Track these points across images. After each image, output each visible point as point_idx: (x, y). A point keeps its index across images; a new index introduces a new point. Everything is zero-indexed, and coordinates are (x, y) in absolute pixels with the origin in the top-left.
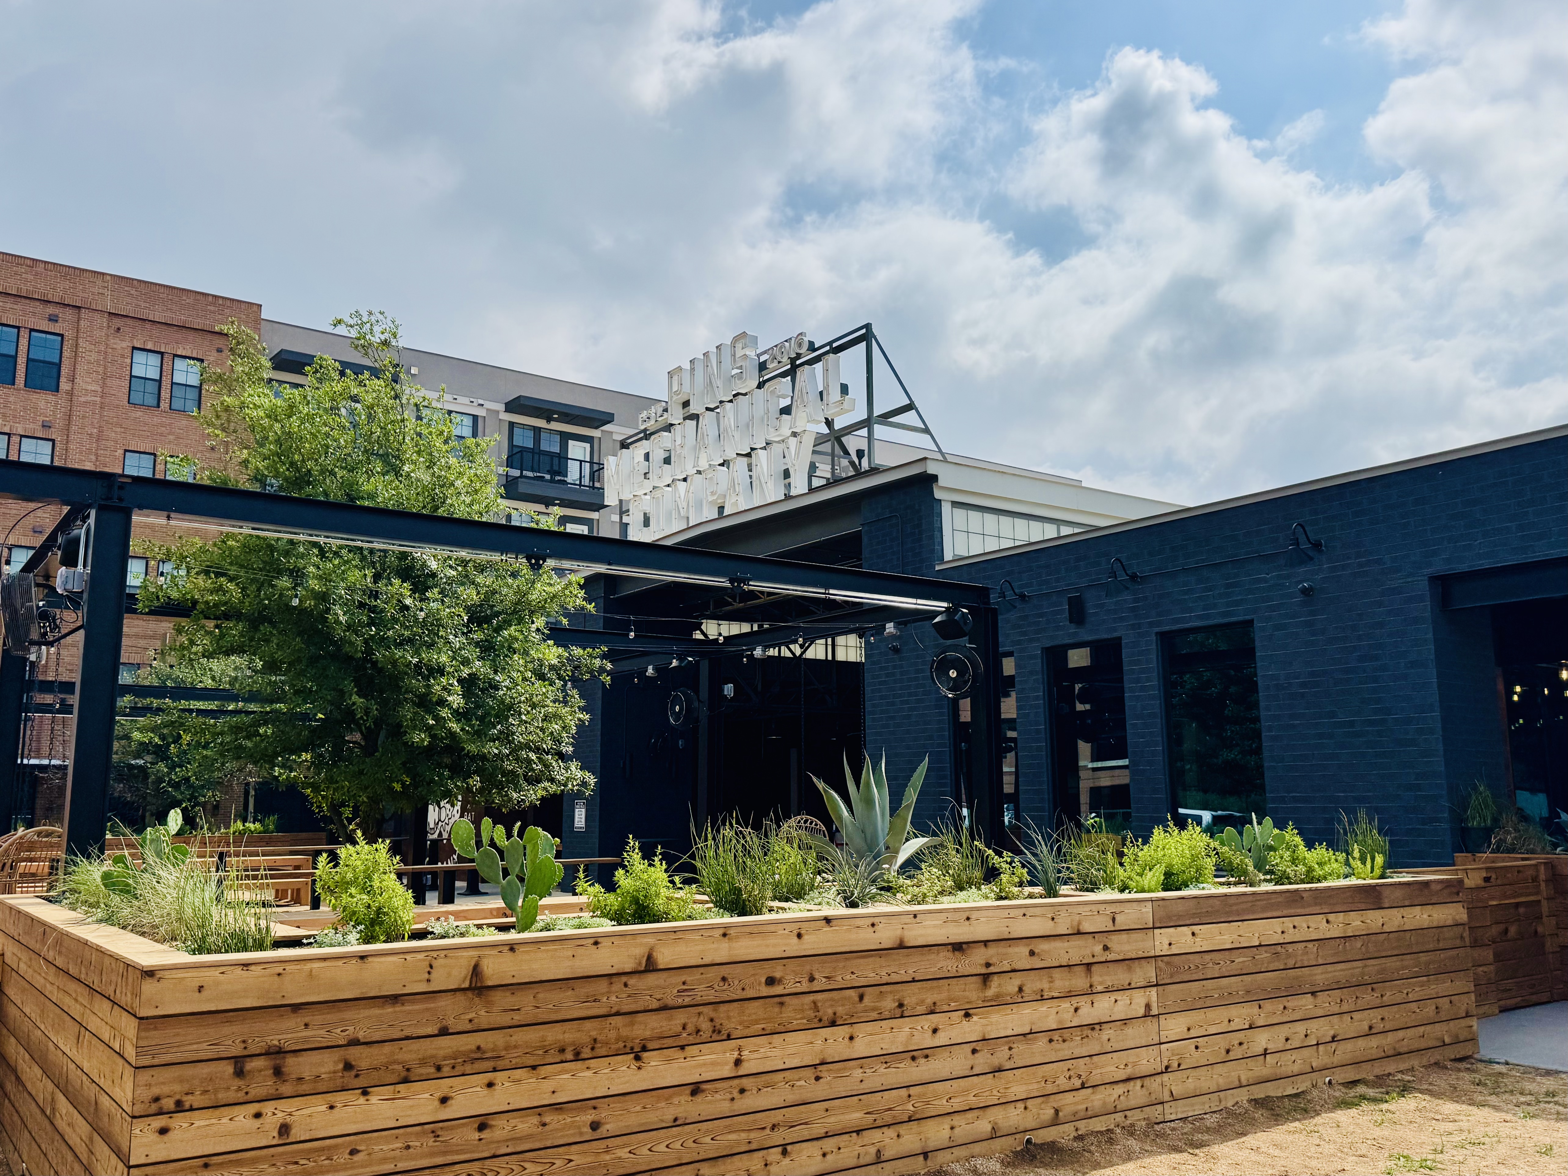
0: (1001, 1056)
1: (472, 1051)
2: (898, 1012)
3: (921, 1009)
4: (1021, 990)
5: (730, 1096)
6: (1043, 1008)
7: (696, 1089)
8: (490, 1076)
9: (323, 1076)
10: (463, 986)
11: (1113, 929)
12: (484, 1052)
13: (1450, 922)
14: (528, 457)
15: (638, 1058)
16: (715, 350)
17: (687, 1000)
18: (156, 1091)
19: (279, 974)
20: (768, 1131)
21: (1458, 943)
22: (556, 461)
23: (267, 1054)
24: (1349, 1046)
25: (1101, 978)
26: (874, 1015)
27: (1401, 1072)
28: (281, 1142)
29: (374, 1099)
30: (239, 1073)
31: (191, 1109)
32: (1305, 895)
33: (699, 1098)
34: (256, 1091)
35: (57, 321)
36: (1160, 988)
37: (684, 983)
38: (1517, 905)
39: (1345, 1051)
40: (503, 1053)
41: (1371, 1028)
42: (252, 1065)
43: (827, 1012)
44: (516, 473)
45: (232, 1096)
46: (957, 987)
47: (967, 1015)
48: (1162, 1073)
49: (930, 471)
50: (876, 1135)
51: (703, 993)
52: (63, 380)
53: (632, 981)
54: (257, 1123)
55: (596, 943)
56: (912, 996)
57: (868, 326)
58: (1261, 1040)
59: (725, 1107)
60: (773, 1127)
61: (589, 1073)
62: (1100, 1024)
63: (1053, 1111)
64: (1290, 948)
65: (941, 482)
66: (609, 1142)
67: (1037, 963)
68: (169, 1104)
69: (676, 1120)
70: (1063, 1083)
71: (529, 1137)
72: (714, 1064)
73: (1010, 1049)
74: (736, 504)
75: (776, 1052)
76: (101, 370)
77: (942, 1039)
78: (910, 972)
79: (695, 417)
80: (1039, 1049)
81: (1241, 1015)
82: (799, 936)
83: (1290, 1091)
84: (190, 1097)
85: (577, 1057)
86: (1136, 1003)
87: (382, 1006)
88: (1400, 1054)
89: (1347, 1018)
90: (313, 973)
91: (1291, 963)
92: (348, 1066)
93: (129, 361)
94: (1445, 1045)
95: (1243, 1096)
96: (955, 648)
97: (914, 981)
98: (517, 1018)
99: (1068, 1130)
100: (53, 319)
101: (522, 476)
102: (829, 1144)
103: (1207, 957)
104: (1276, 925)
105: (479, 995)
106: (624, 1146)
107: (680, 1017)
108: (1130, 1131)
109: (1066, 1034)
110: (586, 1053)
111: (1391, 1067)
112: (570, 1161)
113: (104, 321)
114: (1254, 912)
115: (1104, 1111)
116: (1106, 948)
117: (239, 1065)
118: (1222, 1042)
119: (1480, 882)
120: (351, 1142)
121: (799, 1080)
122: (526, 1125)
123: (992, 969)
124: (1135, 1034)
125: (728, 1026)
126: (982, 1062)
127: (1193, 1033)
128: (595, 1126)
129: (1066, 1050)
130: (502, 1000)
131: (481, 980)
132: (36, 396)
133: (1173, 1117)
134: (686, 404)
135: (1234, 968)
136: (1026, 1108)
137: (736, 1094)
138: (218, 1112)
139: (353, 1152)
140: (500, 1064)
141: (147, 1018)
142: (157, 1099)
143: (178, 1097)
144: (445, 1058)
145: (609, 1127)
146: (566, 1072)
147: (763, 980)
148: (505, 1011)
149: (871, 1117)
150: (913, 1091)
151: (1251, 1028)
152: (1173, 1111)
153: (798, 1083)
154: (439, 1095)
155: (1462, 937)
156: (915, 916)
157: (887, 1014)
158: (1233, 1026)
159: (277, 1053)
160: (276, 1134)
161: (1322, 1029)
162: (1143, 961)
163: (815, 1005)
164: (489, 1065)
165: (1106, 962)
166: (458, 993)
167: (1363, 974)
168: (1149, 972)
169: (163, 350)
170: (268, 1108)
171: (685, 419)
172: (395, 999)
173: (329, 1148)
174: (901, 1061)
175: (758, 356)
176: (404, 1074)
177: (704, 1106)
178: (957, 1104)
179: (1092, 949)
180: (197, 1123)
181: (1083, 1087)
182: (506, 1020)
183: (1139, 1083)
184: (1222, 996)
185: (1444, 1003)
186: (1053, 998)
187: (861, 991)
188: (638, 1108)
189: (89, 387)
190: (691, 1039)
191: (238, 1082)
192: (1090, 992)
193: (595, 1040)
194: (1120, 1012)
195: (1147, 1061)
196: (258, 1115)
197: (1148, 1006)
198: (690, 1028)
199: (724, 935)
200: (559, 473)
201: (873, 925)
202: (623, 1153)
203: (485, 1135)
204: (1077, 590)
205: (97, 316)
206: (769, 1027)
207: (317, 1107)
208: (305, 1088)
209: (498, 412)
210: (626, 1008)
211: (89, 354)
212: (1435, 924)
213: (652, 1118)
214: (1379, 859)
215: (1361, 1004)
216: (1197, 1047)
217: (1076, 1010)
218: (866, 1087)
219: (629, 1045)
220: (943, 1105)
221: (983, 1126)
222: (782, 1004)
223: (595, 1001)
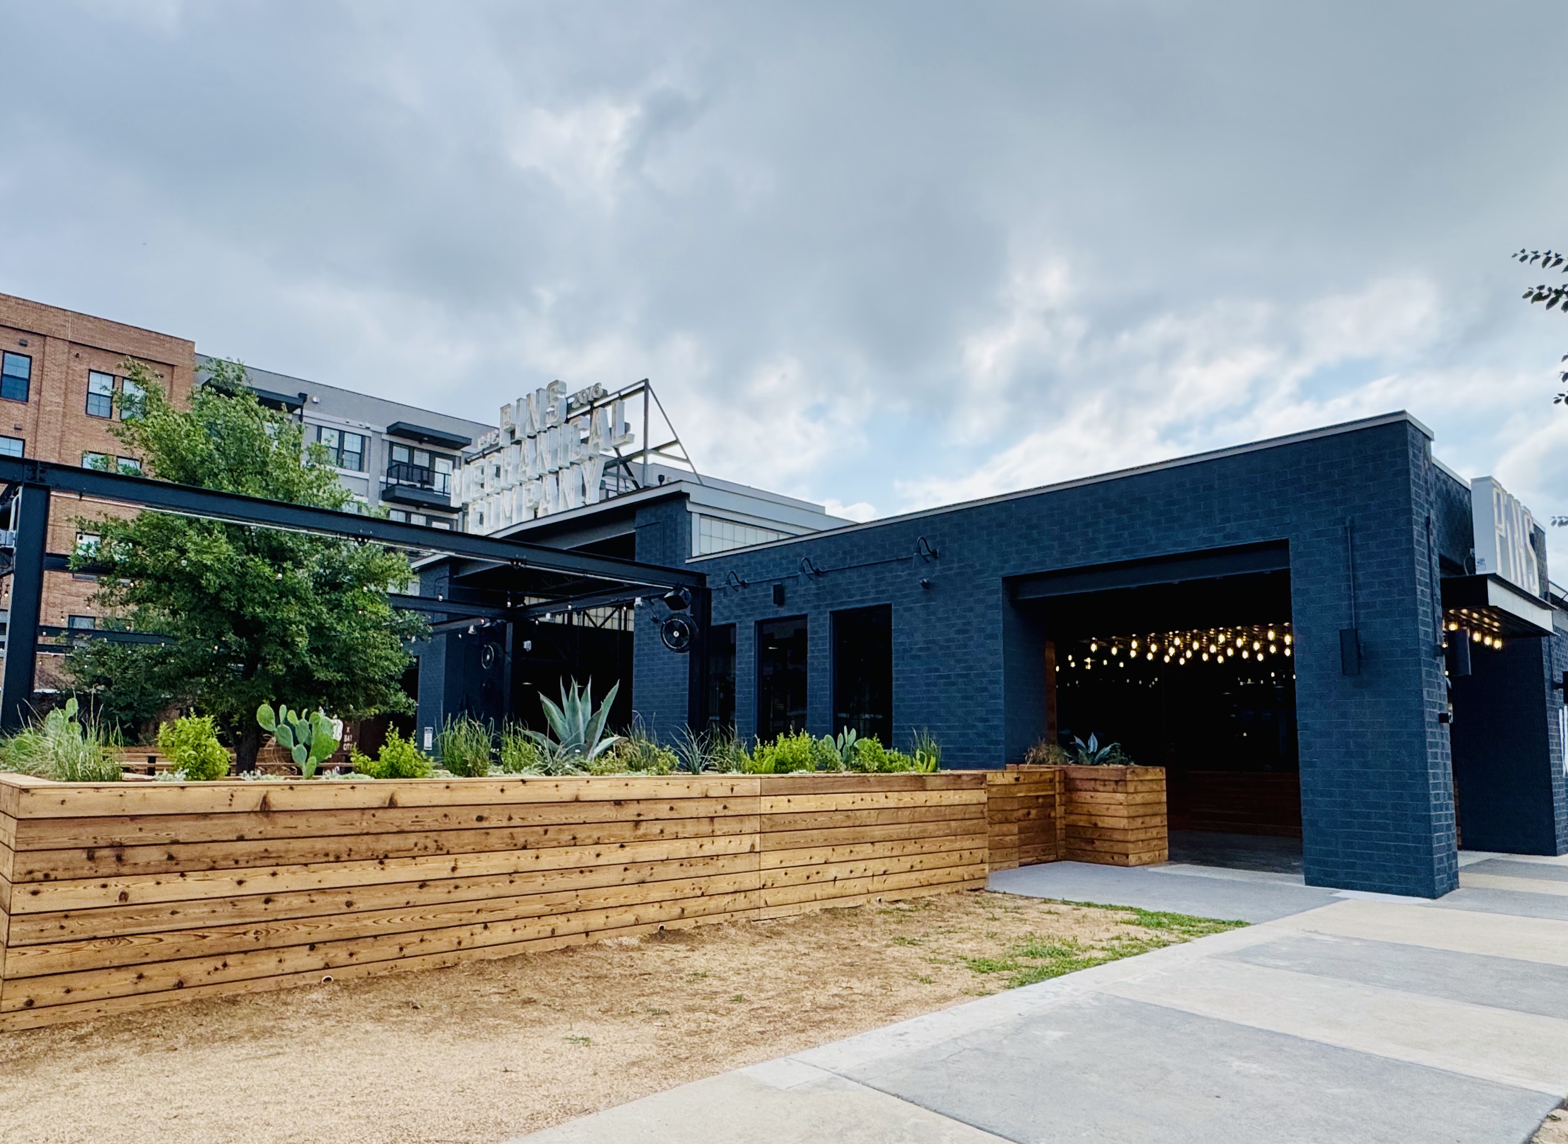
0: (645, 873)
1: (261, 852)
2: (572, 842)
3: (590, 841)
4: (662, 832)
5: (447, 890)
6: (677, 844)
7: (423, 884)
8: (275, 868)
9: (152, 863)
10: (255, 810)
11: (730, 795)
12: (271, 853)
13: (975, 802)
14: (404, 469)
15: (381, 863)
16: (535, 393)
17: (418, 828)
18: (30, 867)
19: (121, 796)
20: (474, 913)
21: (980, 815)
22: (425, 473)
23: (111, 846)
24: (896, 878)
25: (720, 826)
26: (555, 843)
27: (931, 896)
28: (122, 904)
29: (189, 880)
30: (91, 858)
31: (56, 880)
32: (871, 779)
33: (425, 890)
34: (103, 871)
35: (26, 346)
36: (762, 835)
37: (417, 817)
38: (1038, 797)
39: (892, 881)
40: (283, 854)
41: (912, 867)
42: (99, 854)
43: (521, 841)
44: (393, 481)
45: (86, 872)
46: (616, 829)
47: (622, 846)
48: (760, 889)
49: (684, 490)
50: (553, 920)
51: (429, 823)
52: (31, 392)
53: (379, 813)
54: (104, 891)
55: (353, 788)
56: (582, 833)
57: (646, 381)
58: (832, 871)
59: (444, 897)
60: (478, 911)
61: (346, 870)
62: (718, 856)
63: (680, 910)
64: (858, 813)
65: (692, 499)
66: (358, 915)
67: (674, 815)
68: (39, 876)
69: (408, 903)
70: (688, 892)
71: (300, 909)
72: (438, 869)
73: (652, 869)
74: (546, 510)
75: (484, 864)
76: (63, 386)
77: (601, 861)
78: (583, 817)
79: (518, 442)
80: (673, 870)
81: (819, 855)
82: (502, 790)
83: (851, 904)
84: (55, 872)
85: (338, 859)
86: (745, 843)
87: (197, 819)
88: (931, 885)
89: (896, 859)
90: (147, 796)
91: (858, 823)
92: (171, 858)
93: (86, 380)
94: (964, 880)
95: (817, 907)
96: (679, 616)
97: (585, 823)
98: (295, 833)
99: (691, 922)
100: (24, 344)
101: (398, 484)
102: (518, 924)
103: (798, 816)
104: (849, 798)
105: (267, 816)
106: (369, 918)
107: (412, 839)
108: (734, 924)
109: (693, 861)
110: (345, 857)
111: (924, 892)
112: (331, 925)
113: (65, 347)
114: (833, 789)
115: (715, 911)
116: (725, 807)
117: (91, 853)
118: (804, 872)
119: (1013, 781)
120: (172, 907)
121: (498, 882)
122: (297, 901)
123: (642, 818)
124: (741, 864)
125: (447, 845)
126: (632, 876)
127: (783, 865)
128: (349, 904)
129: (692, 872)
130: (283, 820)
131: (269, 807)
132: (8, 404)
133: (766, 917)
134: (513, 433)
135: (817, 824)
136: (661, 907)
137: (451, 888)
138: (76, 883)
139: (173, 913)
140: (281, 861)
141: (24, 819)
142: (30, 872)
143: (46, 872)
144: (242, 855)
145: (360, 905)
146: (330, 869)
147: (475, 818)
148: (286, 827)
149: (549, 908)
150: (579, 892)
151: (826, 863)
152: (765, 914)
153: (497, 884)
154: (237, 878)
155: (982, 812)
156: (588, 782)
157: (563, 843)
158: (813, 861)
159: (119, 847)
160: (117, 898)
161: (877, 866)
162: (751, 817)
163: (512, 836)
164: (274, 861)
165: (725, 816)
166: (252, 815)
167: (909, 833)
168: (755, 824)
169: (114, 373)
170: (112, 882)
171: (512, 443)
172: (205, 815)
173: (156, 909)
174: (572, 873)
175: (567, 399)
176: (211, 864)
177: (426, 896)
178: (611, 902)
179: (716, 808)
180: (60, 889)
181: (703, 895)
182: (287, 833)
183: (743, 894)
184: (806, 842)
185: (966, 854)
186: (685, 838)
187: (546, 828)
188: (380, 895)
189: (53, 399)
190: (420, 853)
191: (90, 864)
192: (712, 835)
193: (350, 850)
194: (733, 848)
195: (750, 881)
196: (104, 886)
197: (753, 846)
198: (420, 845)
199: (447, 787)
200: (427, 483)
201: (557, 786)
202: (369, 922)
203: (270, 906)
204: (780, 579)
205: (60, 343)
206: (478, 848)
207: (148, 883)
208: (139, 870)
209: (381, 433)
210: (372, 831)
211: (54, 374)
212: (963, 803)
213: (389, 901)
214: (933, 760)
215: (906, 851)
216: (786, 874)
217: (701, 846)
218: (546, 889)
219: (375, 854)
220: (601, 903)
221: (630, 917)
222: (488, 834)
223: (352, 824)
